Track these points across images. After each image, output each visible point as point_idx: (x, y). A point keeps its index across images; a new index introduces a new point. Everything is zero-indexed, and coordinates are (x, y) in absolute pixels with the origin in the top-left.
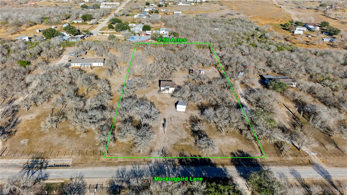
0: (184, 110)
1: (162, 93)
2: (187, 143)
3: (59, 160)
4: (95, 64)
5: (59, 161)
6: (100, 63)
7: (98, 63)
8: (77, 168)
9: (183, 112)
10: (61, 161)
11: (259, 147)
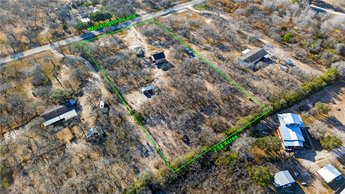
2: (122, 36)
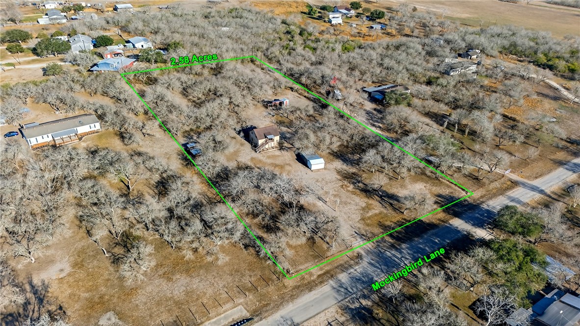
0: (322, 166)
1: (263, 150)
3: (220, 319)
4: (82, 130)
5: (222, 321)
6: (92, 125)
7: (89, 125)
8: (269, 316)
9: (323, 169)
10: (225, 318)
11: (456, 185)
